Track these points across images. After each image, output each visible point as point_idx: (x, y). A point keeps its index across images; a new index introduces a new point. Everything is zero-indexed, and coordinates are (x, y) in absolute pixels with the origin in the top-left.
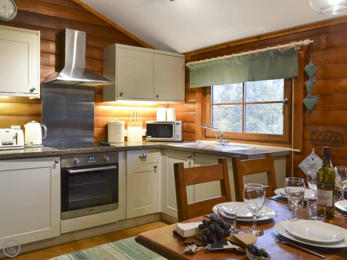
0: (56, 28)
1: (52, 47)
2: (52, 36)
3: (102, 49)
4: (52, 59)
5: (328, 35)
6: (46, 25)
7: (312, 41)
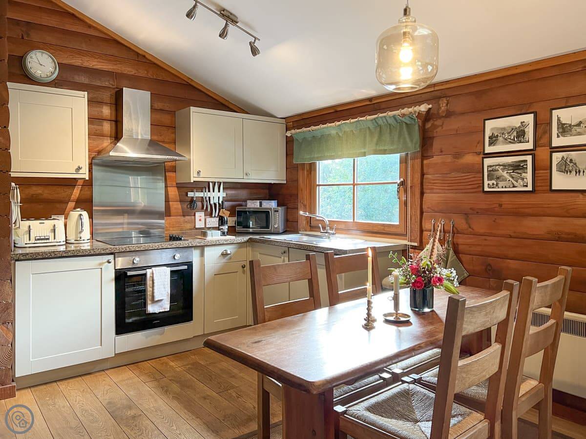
0: (111, 86)
1: (106, 111)
2: (107, 96)
3: (173, 113)
4: (107, 127)
5: (448, 99)
6: (98, 83)
7: (430, 106)
